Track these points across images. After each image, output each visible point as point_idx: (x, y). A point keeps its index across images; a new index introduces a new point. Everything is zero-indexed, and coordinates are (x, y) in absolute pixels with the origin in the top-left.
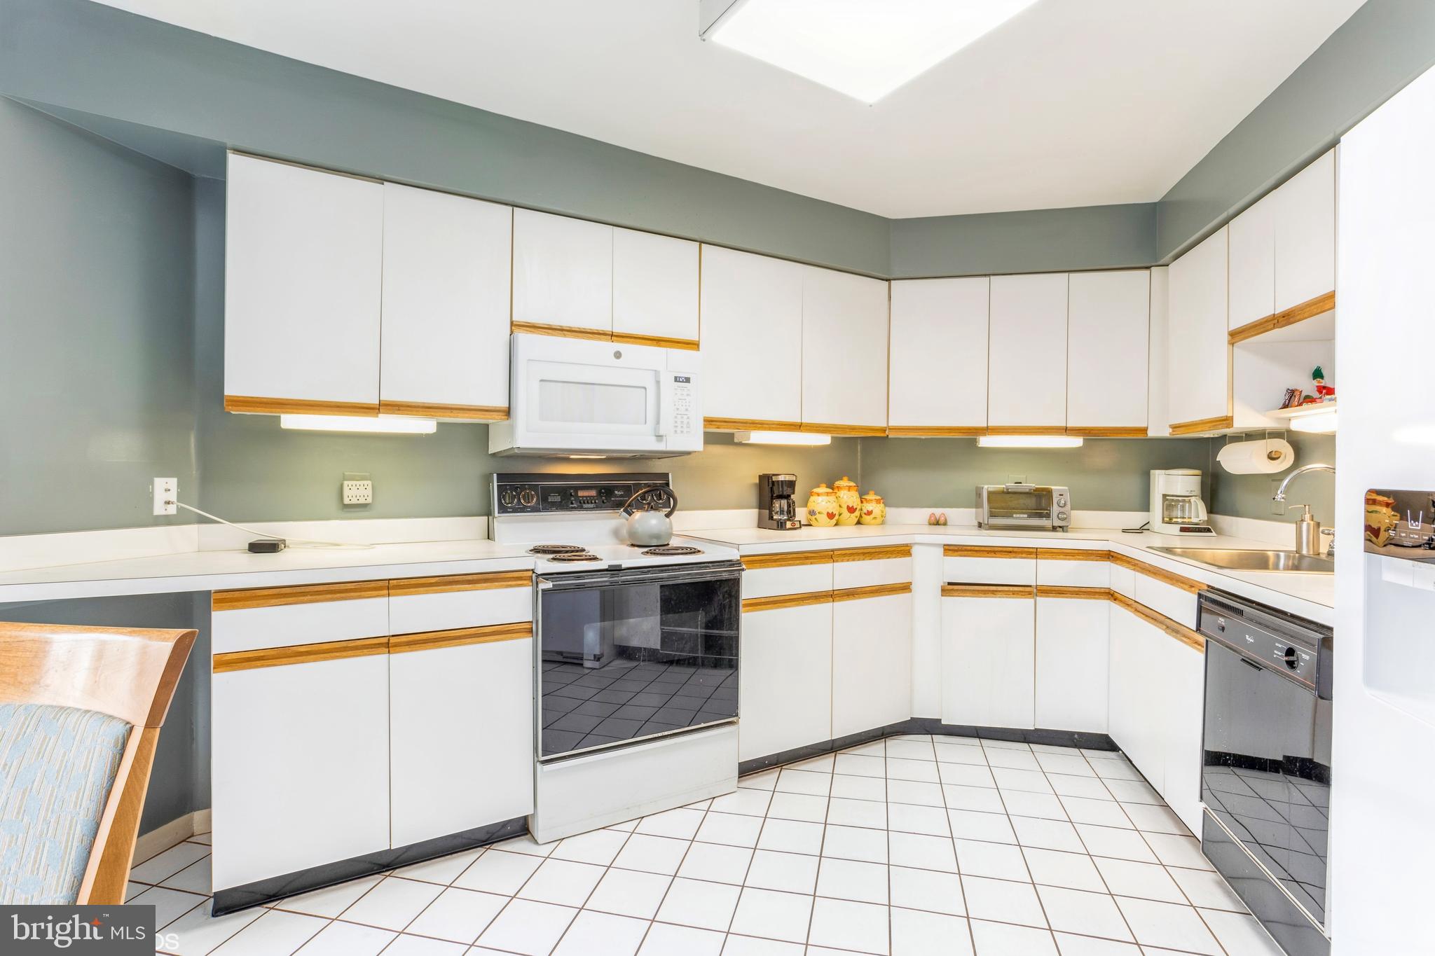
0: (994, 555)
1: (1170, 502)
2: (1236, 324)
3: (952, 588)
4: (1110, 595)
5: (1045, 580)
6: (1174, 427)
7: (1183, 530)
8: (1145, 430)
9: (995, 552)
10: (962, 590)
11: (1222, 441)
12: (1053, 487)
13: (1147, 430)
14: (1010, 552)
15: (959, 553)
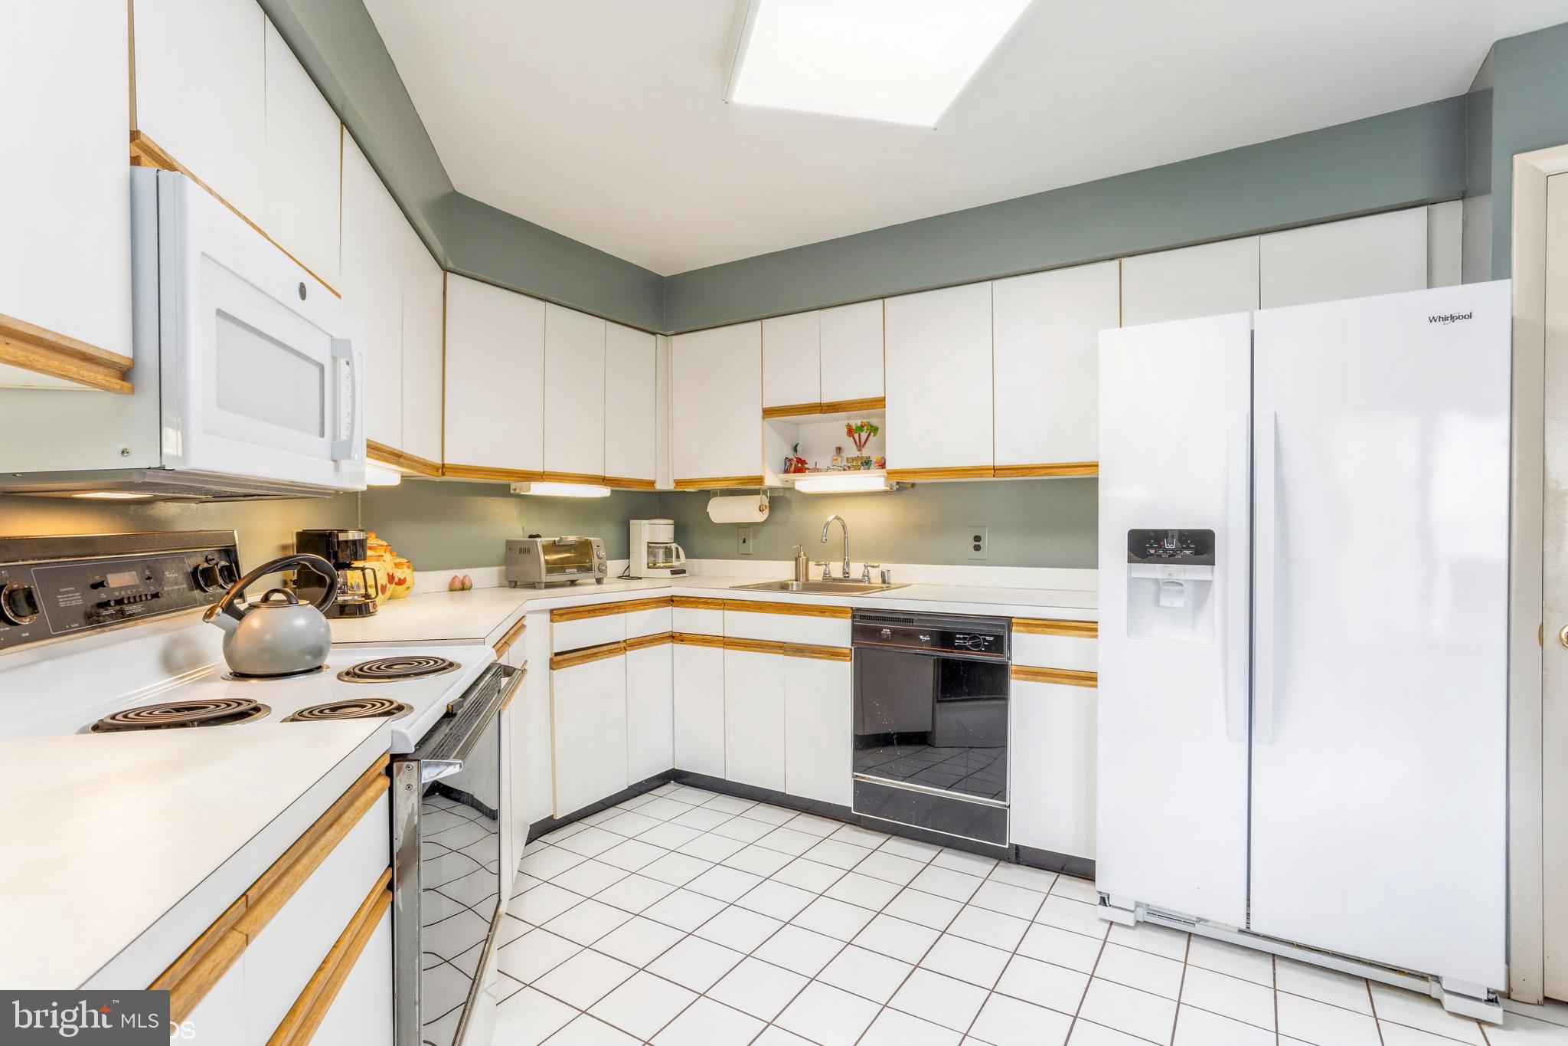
0: (594, 614)
1: (652, 547)
2: (770, 403)
3: (560, 659)
4: (674, 637)
5: (634, 633)
6: (678, 483)
7: (673, 573)
8: (652, 483)
9: (593, 611)
10: (570, 659)
11: (706, 495)
12: (590, 538)
13: (654, 483)
14: (606, 609)
15: (566, 616)
